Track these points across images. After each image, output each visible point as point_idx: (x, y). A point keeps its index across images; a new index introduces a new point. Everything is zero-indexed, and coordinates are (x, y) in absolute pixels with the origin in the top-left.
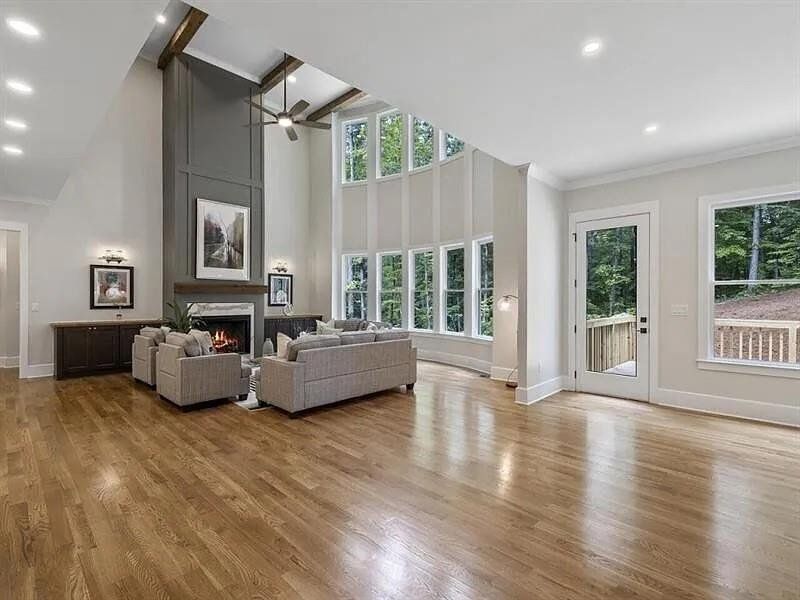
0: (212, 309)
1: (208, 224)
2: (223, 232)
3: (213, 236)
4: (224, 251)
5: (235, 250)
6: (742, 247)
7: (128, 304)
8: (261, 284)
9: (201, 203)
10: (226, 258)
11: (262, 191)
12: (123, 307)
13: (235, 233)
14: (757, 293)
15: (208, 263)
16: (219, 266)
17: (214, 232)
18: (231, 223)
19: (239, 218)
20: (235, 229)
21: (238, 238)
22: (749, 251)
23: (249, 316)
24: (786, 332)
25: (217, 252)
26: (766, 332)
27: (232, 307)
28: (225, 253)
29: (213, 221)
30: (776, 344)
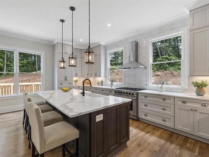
6: (2, 63)
14: (6, 76)
22: (4, 64)
24: (10, 86)
26: (5, 87)
30: (8, 90)
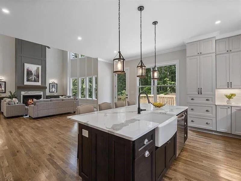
1: (28, 70)
2: (33, 72)
3: (29, 73)
4: (33, 77)
5: (37, 77)
7: (4, 92)
8: (45, 86)
9: (26, 64)
10: (33, 79)
11: (45, 61)
12: (2, 93)
13: (37, 73)
16: (32, 82)
18: (35, 70)
19: (38, 68)
20: (37, 71)
23: (41, 95)
25: (31, 78)
27: (36, 93)
28: (33, 78)
29: (29, 69)
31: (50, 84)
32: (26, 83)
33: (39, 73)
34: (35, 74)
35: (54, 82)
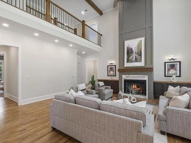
0: (130, 77)
2: (133, 49)
3: (130, 51)
5: (138, 55)
7: (115, 75)
9: (126, 42)
10: (134, 59)
12: (113, 76)
13: (138, 49)
15: (128, 61)
16: (132, 62)
17: (130, 50)
18: (137, 45)
19: (140, 42)
20: (138, 47)
21: (139, 50)
23: (146, 80)
25: (131, 57)
27: (138, 77)
28: (134, 57)
29: (129, 47)
31: (165, 63)
32: (127, 65)
33: (141, 49)
34: (137, 52)
35: (174, 58)
